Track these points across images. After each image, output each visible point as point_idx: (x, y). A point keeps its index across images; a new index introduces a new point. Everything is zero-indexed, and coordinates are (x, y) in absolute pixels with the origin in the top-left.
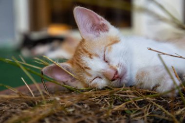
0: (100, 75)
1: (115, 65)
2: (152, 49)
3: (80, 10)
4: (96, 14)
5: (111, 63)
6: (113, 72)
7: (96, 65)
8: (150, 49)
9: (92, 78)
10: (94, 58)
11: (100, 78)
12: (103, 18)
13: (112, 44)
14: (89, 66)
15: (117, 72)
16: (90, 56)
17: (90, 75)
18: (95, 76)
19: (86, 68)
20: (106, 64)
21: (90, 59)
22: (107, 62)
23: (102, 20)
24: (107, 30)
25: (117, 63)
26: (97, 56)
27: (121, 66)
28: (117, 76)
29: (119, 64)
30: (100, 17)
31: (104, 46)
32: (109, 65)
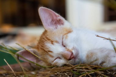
0: (60, 56)
1: (70, 48)
2: (99, 36)
3: (43, 9)
4: (55, 12)
5: (68, 47)
6: (70, 54)
7: (56, 49)
8: (98, 36)
9: (54, 59)
10: (55, 43)
11: (60, 58)
12: (59, 15)
13: (68, 33)
14: (51, 50)
15: (72, 53)
16: (52, 42)
17: (52, 57)
18: (56, 57)
19: (49, 51)
20: (64, 48)
21: (52, 45)
22: (64, 46)
23: (59, 16)
24: (63, 24)
25: (72, 47)
26: (57, 42)
27: (75, 49)
28: (72, 56)
29: (73, 48)
30: (57, 14)
31: (62, 35)
32: (66, 48)
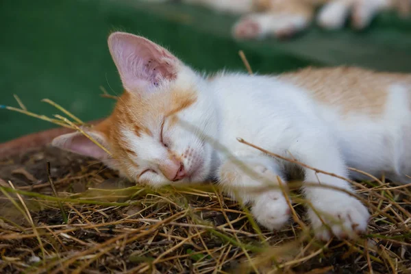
0: (155, 168)
1: (179, 151)
2: (245, 140)
5: (173, 149)
6: (174, 168)
7: (146, 149)
8: (242, 141)
9: (141, 170)
10: (144, 135)
11: (154, 171)
13: (178, 110)
14: (132, 149)
15: (182, 167)
16: (137, 130)
17: (137, 166)
18: (145, 168)
19: (129, 151)
20: (163, 150)
21: (136, 137)
22: (165, 145)
25: (184, 151)
26: (148, 132)
27: (190, 155)
28: (182, 174)
29: (187, 151)
31: (162, 115)
32: (169, 151)
